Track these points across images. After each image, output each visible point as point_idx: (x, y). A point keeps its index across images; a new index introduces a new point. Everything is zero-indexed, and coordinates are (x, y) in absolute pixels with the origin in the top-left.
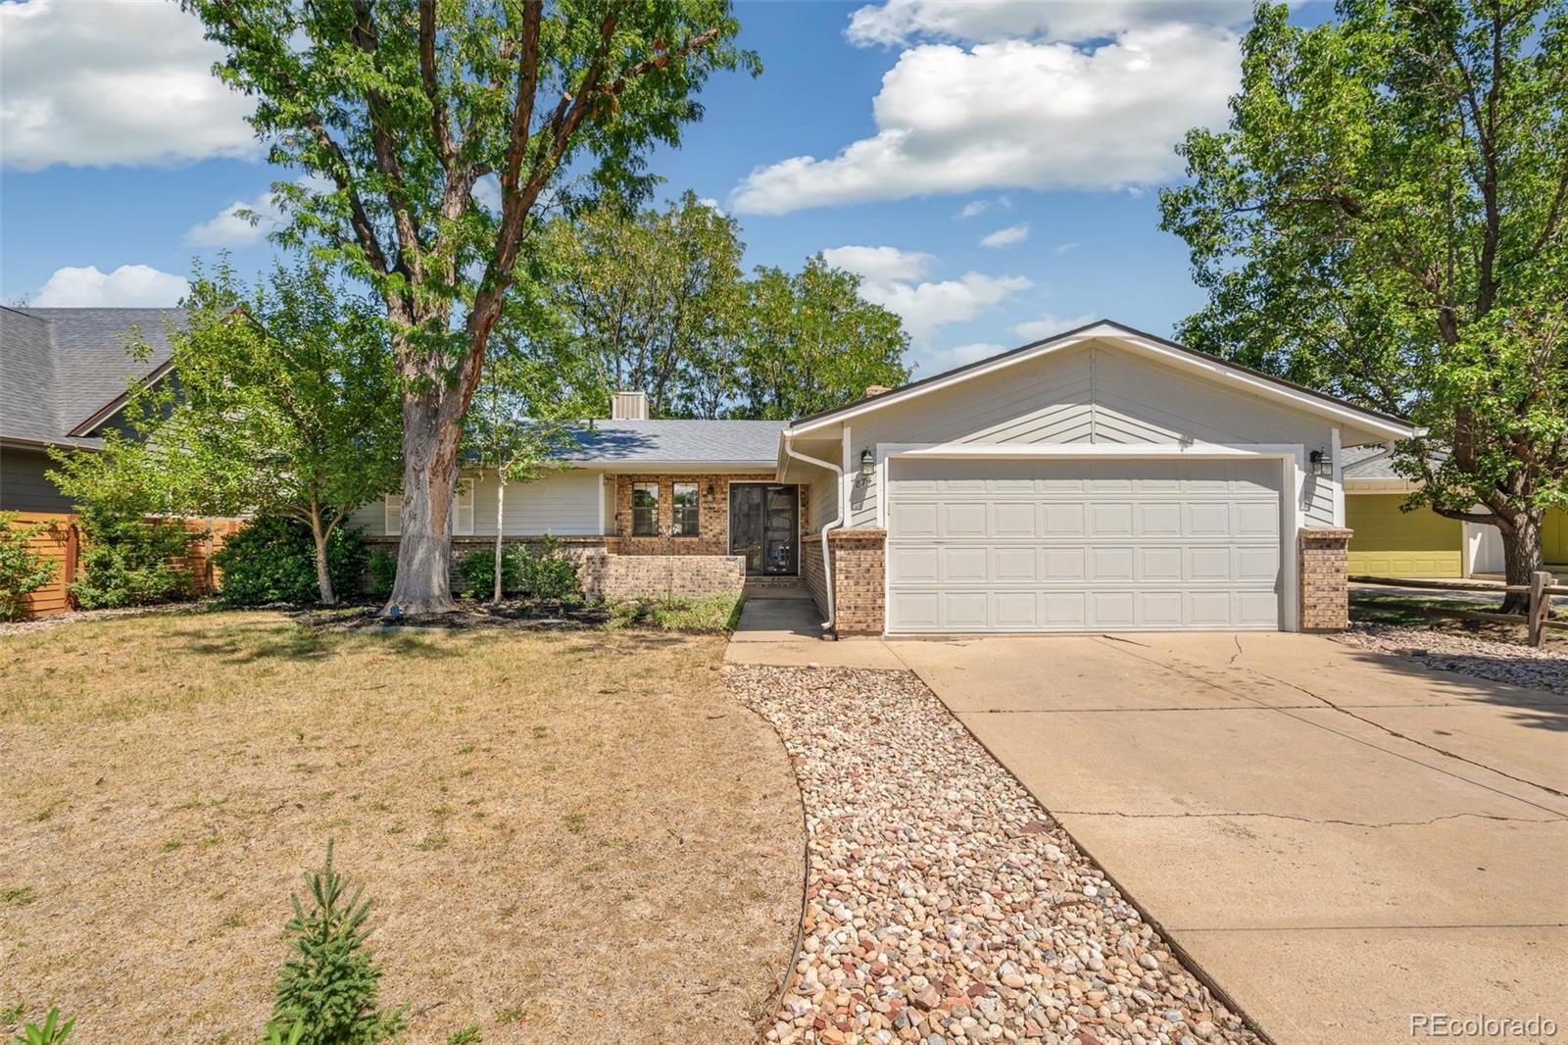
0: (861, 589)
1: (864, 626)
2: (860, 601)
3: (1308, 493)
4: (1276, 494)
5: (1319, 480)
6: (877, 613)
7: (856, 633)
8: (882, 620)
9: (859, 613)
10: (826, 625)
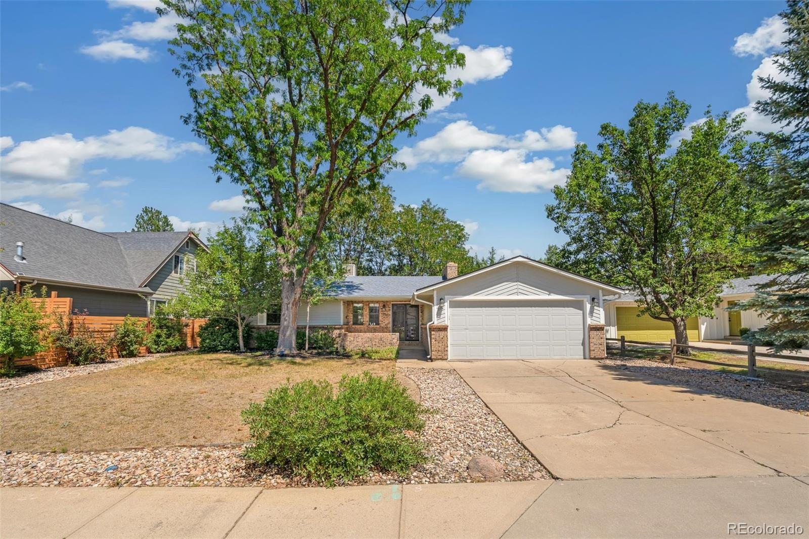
0: (440, 345)
1: (441, 357)
2: (440, 349)
3: (592, 312)
4: (581, 312)
5: (595, 307)
6: (446, 352)
7: (439, 359)
8: (447, 355)
9: (439, 353)
10: (429, 357)
